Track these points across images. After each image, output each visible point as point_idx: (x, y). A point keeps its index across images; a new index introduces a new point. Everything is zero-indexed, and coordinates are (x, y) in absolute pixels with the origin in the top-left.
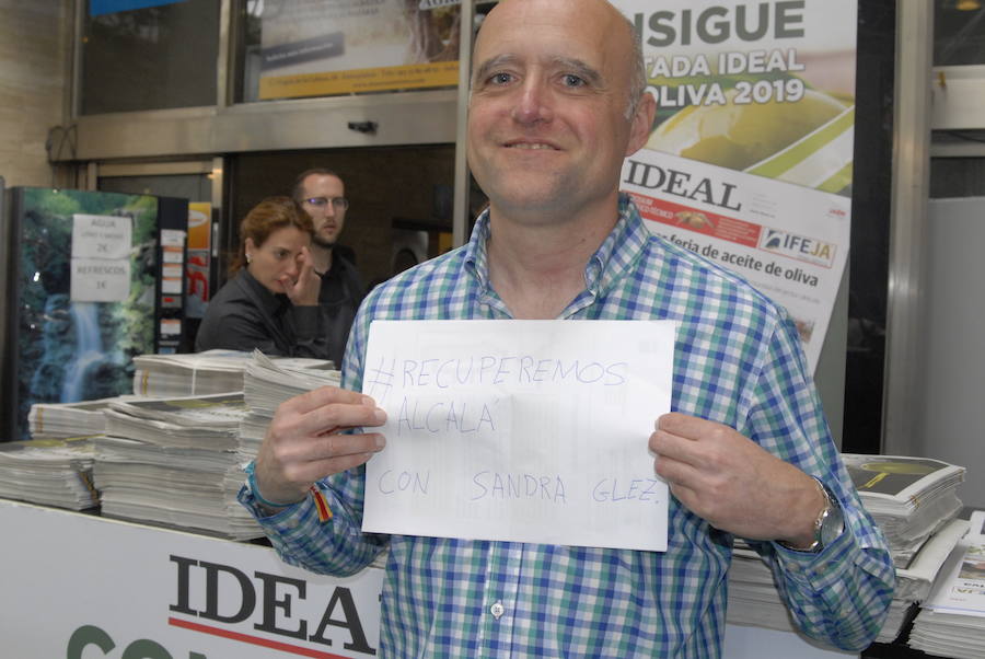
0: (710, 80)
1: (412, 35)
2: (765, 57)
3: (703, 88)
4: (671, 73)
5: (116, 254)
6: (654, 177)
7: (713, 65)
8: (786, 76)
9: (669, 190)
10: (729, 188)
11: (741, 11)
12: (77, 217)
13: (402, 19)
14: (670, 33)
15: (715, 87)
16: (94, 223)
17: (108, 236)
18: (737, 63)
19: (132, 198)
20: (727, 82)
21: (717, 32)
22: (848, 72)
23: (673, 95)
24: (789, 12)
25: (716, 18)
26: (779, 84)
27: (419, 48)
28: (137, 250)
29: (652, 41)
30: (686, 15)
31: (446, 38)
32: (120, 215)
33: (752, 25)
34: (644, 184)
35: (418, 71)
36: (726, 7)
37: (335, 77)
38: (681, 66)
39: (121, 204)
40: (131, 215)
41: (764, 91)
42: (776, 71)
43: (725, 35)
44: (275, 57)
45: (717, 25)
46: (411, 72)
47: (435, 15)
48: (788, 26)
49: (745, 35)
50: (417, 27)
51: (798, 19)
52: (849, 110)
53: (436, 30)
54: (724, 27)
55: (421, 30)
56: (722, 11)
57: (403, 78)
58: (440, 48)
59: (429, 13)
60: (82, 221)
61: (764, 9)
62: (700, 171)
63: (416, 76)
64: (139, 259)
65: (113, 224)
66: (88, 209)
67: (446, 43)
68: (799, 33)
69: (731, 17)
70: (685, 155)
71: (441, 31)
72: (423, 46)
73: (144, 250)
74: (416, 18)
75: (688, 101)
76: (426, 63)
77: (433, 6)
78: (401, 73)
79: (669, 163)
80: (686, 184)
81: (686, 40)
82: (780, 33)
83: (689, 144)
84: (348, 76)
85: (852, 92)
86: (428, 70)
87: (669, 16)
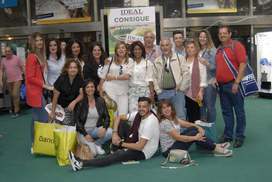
0: (138, 26)
1: (67, 14)
2: (144, 23)
3: (137, 27)
4: (133, 24)
5: (23, 54)
6: (131, 38)
7: (138, 24)
8: (147, 25)
9: (134, 39)
10: (141, 39)
11: (141, 17)
12: (17, 48)
13: (65, 10)
14: (132, 20)
15: (138, 27)
16: (20, 49)
17: (21, 51)
18: (141, 24)
19: (24, 44)
20: (140, 26)
21: (138, 20)
22: (155, 25)
23: (133, 28)
24: (147, 18)
25: (138, 18)
26: (146, 26)
27: (69, 15)
28: (25, 53)
29: (130, 21)
30: (134, 18)
31: (74, 14)
32: (23, 47)
33: (143, 19)
34: (130, 39)
35: (69, 20)
36: (139, 16)
37: (52, 21)
38: (134, 24)
39: (22, 45)
40: (24, 47)
41: (145, 27)
42: (146, 25)
43: (139, 20)
44: (39, 17)
45: (138, 19)
46: (68, 20)
47: (71, 10)
48: (147, 19)
49: (142, 20)
50: (68, 12)
51: (148, 18)
52: (155, 29)
53: (72, 13)
54: (139, 19)
55: (69, 13)
56: (139, 17)
57: (66, 21)
58: (73, 16)
59: (70, 10)
60: (18, 48)
61: (144, 17)
62: (137, 37)
63: (69, 21)
64: (26, 55)
65: (22, 49)
66: (19, 46)
67: (74, 15)
68: (149, 20)
69: (140, 18)
70: (135, 35)
71: (73, 13)
72: (70, 15)
73: (26, 53)
74: (68, 10)
75: (135, 28)
76: (71, 18)
77: (71, 9)
78: (66, 20)
79: (133, 36)
80: (136, 39)
81: (134, 21)
82: (146, 20)
83: (136, 34)
84: (55, 20)
85: (155, 27)
86: (71, 20)
87: (132, 18)
